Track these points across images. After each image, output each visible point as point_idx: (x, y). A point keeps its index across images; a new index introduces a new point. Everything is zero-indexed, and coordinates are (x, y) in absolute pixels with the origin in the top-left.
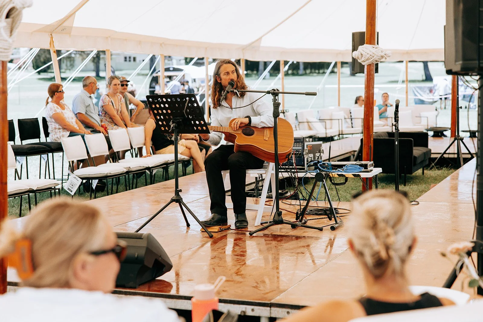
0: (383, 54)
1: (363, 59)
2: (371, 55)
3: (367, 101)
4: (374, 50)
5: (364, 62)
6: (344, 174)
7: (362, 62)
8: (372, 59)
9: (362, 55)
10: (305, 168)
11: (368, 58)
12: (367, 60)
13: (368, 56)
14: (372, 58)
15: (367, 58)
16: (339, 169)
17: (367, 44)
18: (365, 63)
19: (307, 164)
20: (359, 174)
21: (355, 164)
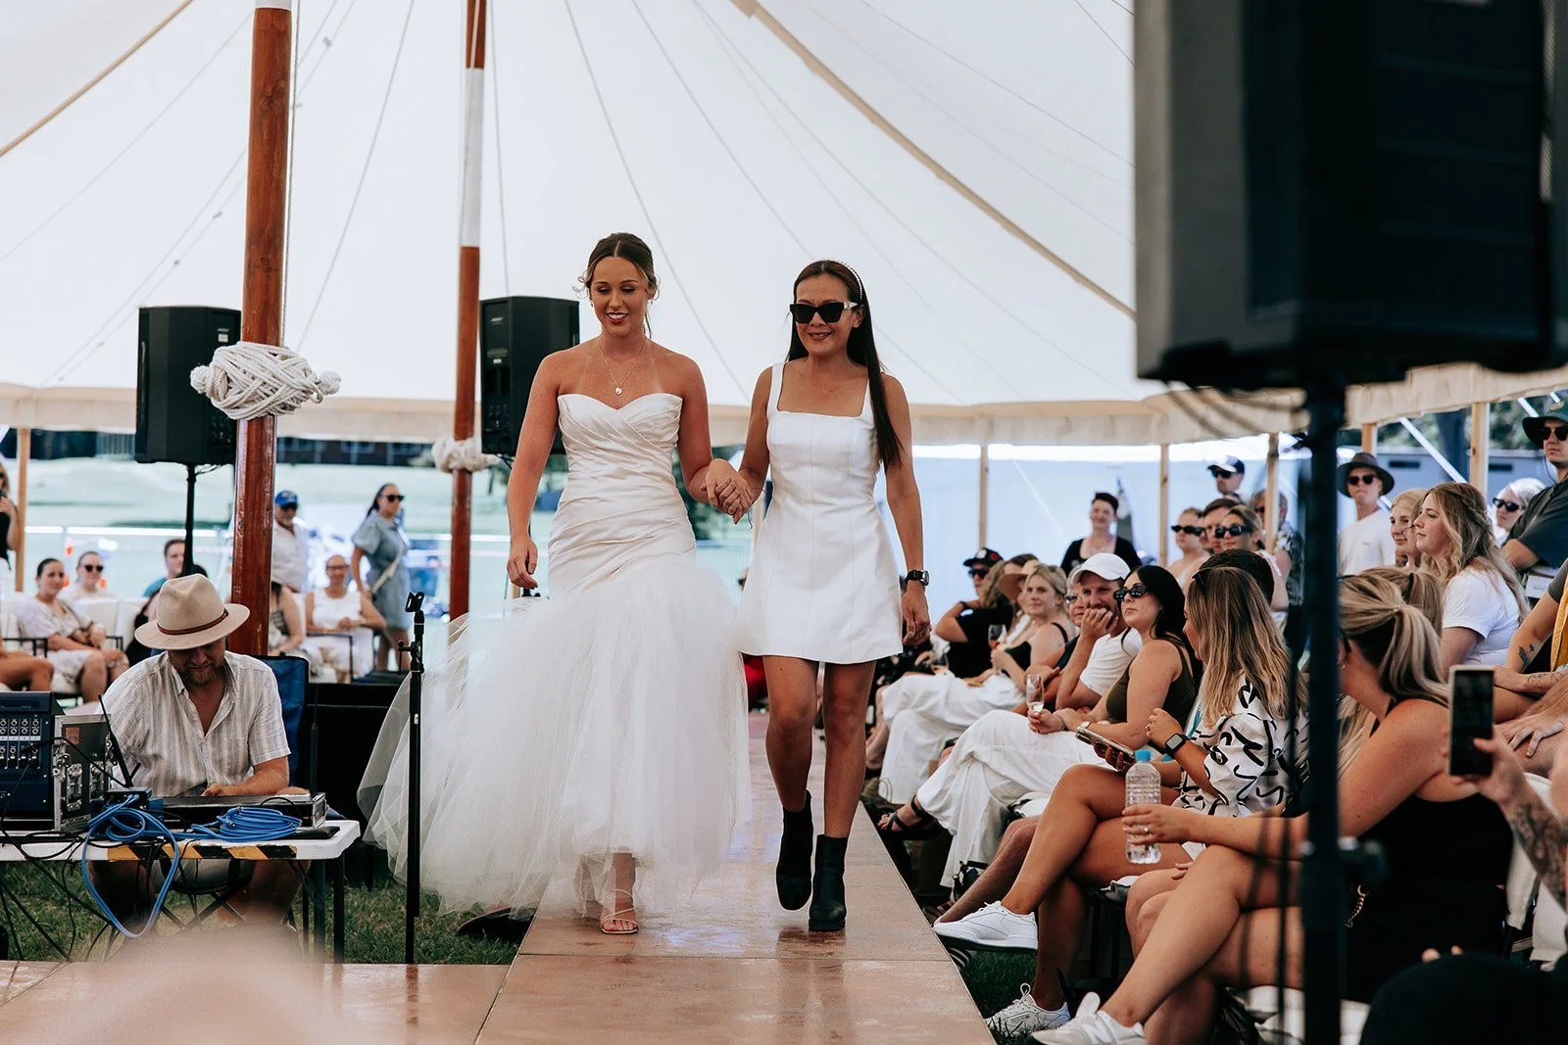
0: (309, 381)
1: (232, 398)
2: (265, 383)
3: (244, 558)
4: (276, 366)
5: (237, 408)
6: (225, 845)
7: (229, 407)
8: (268, 400)
9: (229, 380)
10: (53, 822)
11: (256, 393)
12: (246, 402)
13: (255, 385)
14: (270, 393)
15: (247, 393)
16: (201, 827)
17: (247, 339)
18: (242, 411)
19: (63, 804)
20: (287, 848)
21: (261, 806)
